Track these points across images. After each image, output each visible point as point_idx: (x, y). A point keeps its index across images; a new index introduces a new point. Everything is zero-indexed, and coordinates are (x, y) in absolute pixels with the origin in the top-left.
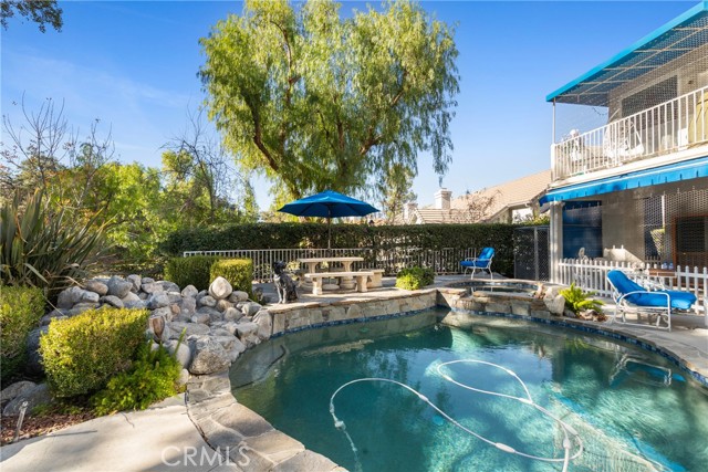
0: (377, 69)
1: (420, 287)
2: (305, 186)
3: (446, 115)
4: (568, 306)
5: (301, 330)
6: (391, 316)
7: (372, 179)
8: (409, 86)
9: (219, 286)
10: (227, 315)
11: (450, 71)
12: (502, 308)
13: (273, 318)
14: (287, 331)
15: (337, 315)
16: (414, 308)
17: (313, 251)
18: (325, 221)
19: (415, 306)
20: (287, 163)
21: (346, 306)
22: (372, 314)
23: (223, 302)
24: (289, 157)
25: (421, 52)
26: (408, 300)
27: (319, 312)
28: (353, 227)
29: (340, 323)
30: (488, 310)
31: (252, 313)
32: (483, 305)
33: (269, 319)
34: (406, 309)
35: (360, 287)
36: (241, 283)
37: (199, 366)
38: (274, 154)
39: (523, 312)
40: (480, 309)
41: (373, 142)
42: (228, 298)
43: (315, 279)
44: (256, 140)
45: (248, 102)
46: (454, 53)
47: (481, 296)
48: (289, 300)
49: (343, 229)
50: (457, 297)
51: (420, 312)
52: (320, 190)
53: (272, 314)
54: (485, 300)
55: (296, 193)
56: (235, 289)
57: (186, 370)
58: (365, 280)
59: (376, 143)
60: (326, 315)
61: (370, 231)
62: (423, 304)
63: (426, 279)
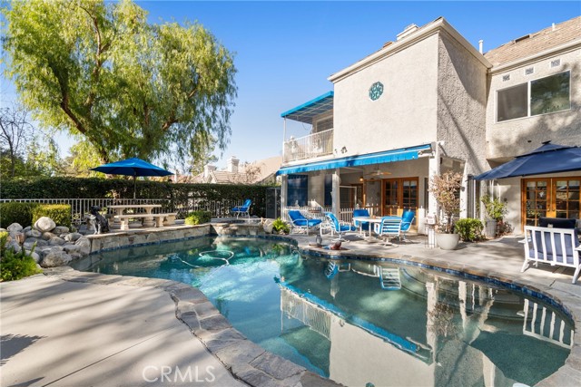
0: (177, 71)
1: (200, 223)
2: (112, 147)
3: (227, 111)
4: (274, 228)
5: (112, 250)
6: (178, 240)
7: (173, 147)
8: (202, 87)
9: (43, 222)
10: (53, 242)
11: (230, 83)
12: (244, 232)
13: (91, 242)
14: (102, 251)
15: (139, 240)
16: (194, 235)
17: (120, 200)
18: (130, 178)
19: (195, 233)
20: (94, 127)
21: (146, 234)
22: (165, 239)
23: (48, 234)
24: (96, 123)
25: (210, 65)
26: (190, 230)
27: (126, 238)
28: (156, 184)
29: (142, 245)
30: (237, 234)
31: (74, 239)
32: (235, 231)
33: (88, 242)
34: (189, 236)
35: (158, 223)
36: (63, 221)
37: (47, 261)
38: (82, 119)
39: (253, 233)
40: (233, 233)
41: (173, 121)
42: (52, 231)
43: (122, 219)
44: (63, 105)
45: (56, 73)
46: (233, 70)
47: (234, 227)
48: (103, 232)
49: (147, 185)
50: (221, 228)
51: (198, 237)
52: (126, 152)
53: (91, 240)
54: (236, 228)
55: (103, 154)
56: (57, 225)
57: (38, 265)
58: (162, 220)
59: (177, 121)
60: (131, 240)
61: (169, 187)
62: (200, 232)
63: (205, 218)
